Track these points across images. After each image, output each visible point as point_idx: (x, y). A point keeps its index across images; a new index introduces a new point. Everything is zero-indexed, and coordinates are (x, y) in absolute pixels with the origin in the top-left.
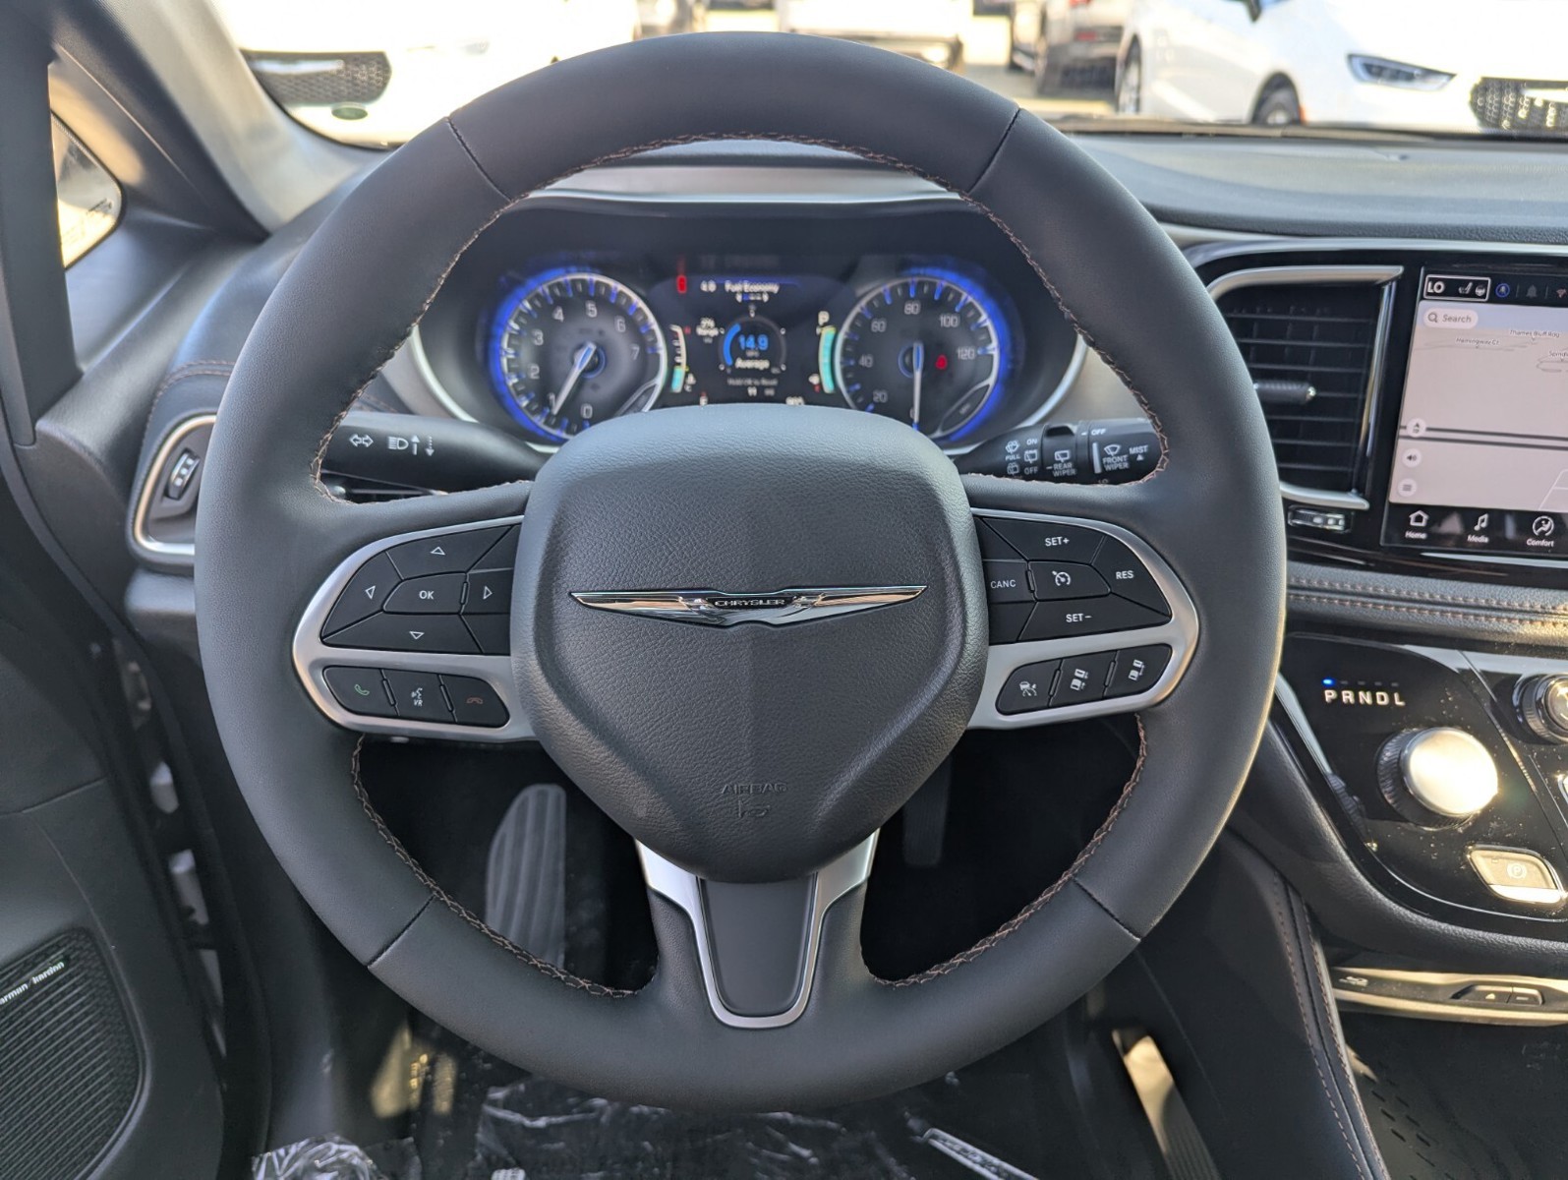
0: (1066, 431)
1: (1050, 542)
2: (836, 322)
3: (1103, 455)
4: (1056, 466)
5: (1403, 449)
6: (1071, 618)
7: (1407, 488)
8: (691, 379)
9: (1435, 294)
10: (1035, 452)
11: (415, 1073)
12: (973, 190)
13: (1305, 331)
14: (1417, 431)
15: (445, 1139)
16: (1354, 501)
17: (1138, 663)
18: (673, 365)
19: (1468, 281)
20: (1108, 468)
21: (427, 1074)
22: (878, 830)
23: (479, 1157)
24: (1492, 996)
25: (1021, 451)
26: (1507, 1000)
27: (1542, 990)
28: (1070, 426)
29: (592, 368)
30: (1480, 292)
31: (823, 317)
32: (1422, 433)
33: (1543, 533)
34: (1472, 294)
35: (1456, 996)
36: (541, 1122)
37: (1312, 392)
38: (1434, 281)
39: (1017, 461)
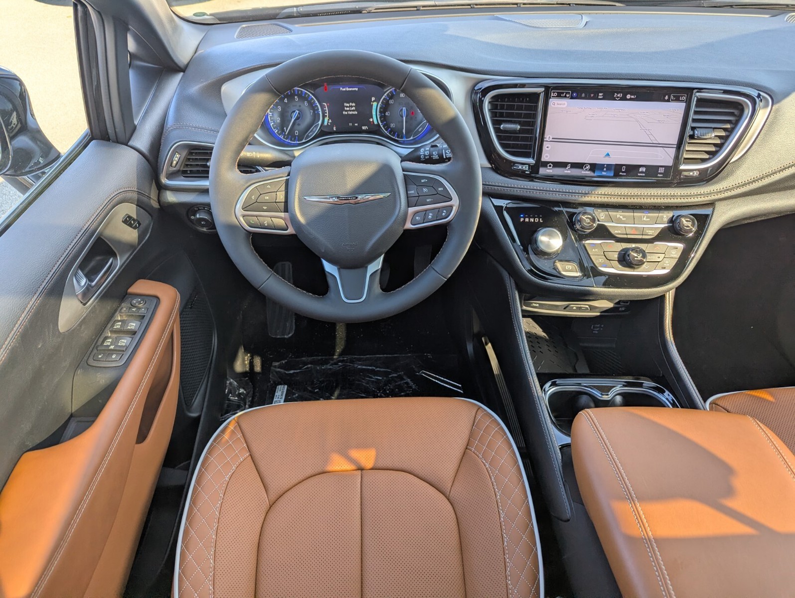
0: (436, 146)
1: (423, 181)
2: (377, 100)
3: (446, 153)
4: (434, 156)
5: (545, 144)
6: (428, 200)
7: (547, 156)
8: (330, 121)
9: (554, 97)
10: (428, 152)
11: (246, 359)
12: (401, 89)
13: (520, 108)
14: (549, 139)
15: (260, 377)
16: (531, 161)
17: (445, 211)
18: (324, 117)
19: (564, 92)
20: (447, 157)
21: (250, 360)
22: (384, 255)
23: (272, 382)
24: (575, 308)
25: (424, 152)
26: (579, 309)
27: (590, 306)
28: (437, 145)
29: (298, 118)
30: (568, 96)
31: (373, 99)
32: (551, 140)
33: (587, 169)
34: (565, 96)
35: (565, 309)
36: (292, 372)
37: (519, 127)
38: (554, 92)
39: (423, 155)
